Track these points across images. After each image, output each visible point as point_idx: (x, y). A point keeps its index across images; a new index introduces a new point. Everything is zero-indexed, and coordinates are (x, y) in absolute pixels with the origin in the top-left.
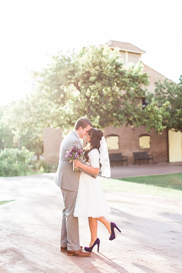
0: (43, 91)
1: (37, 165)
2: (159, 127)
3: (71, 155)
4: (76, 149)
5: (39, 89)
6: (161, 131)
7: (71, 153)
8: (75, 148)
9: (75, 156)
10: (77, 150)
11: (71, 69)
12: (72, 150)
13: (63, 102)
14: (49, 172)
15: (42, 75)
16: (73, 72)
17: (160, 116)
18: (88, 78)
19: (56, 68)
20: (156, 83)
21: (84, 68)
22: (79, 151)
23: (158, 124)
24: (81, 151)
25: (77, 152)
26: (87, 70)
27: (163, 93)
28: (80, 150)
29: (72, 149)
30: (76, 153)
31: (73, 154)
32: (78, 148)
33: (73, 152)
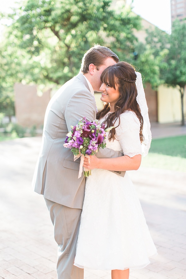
0: (12, 37)
1: (9, 129)
2: (156, 81)
3: (81, 147)
4: (93, 131)
5: (7, 35)
7: (80, 141)
9: (90, 147)
10: (95, 133)
11: (46, 7)
12: (82, 132)
13: (37, 50)
14: (23, 137)
15: (10, 16)
16: (48, 12)
17: (157, 68)
18: (68, 19)
19: (28, 7)
21: (64, 5)
23: (153, 78)
25: (93, 137)
26: (68, 7)
27: (154, 42)
29: (84, 131)
31: (84, 142)
32: (97, 128)
33: (85, 138)
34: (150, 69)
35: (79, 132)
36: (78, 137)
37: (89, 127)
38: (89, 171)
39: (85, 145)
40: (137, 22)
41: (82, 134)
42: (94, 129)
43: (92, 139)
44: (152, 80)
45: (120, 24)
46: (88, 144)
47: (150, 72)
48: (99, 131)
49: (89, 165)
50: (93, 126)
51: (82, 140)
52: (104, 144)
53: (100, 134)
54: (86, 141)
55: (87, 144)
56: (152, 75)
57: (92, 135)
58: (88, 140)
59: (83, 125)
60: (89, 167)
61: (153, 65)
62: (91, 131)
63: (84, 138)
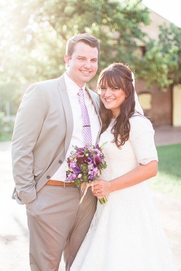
2: (163, 81)
3: (80, 176)
4: (87, 155)
6: (165, 87)
7: (77, 170)
8: (82, 154)
9: (90, 173)
10: (89, 156)
12: (76, 160)
17: (165, 67)
20: (160, 27)
22: (94, 156)
23: (161, 77)
24: (98, 155)
25: (89, 161)
27: (169, 40)
28: (96, 153)
29: (77, 158)
30: (90, 166)
31: (83, 169)
32: (90, 151)
33: (82, 165)
34: (157, 67)
35: (73, 161)
36: (74, 167)
37: (82, 152)
38: (104, 197)
39: (84, 172)
40: (144, 15)
41: (77, 162)
42: (87, 153)
43: (88, 163)
44: (159, 80)
45: (125, 17)
46: (87, 170)
47: (157, 71)
48: (94, 153)
49: (103, 192)
50: (85, 150)
51: (79, 168)
52: (103, 164)
53: (95, 155)
54: (84, 168)
55: (85, 170)
56: (159, 74)
57: (88, 159)
58: (85, 166)
59: (75, 153)
60: (103, 193)
61: (161, 63)
62: (85, 155)
63: (80, 165)
